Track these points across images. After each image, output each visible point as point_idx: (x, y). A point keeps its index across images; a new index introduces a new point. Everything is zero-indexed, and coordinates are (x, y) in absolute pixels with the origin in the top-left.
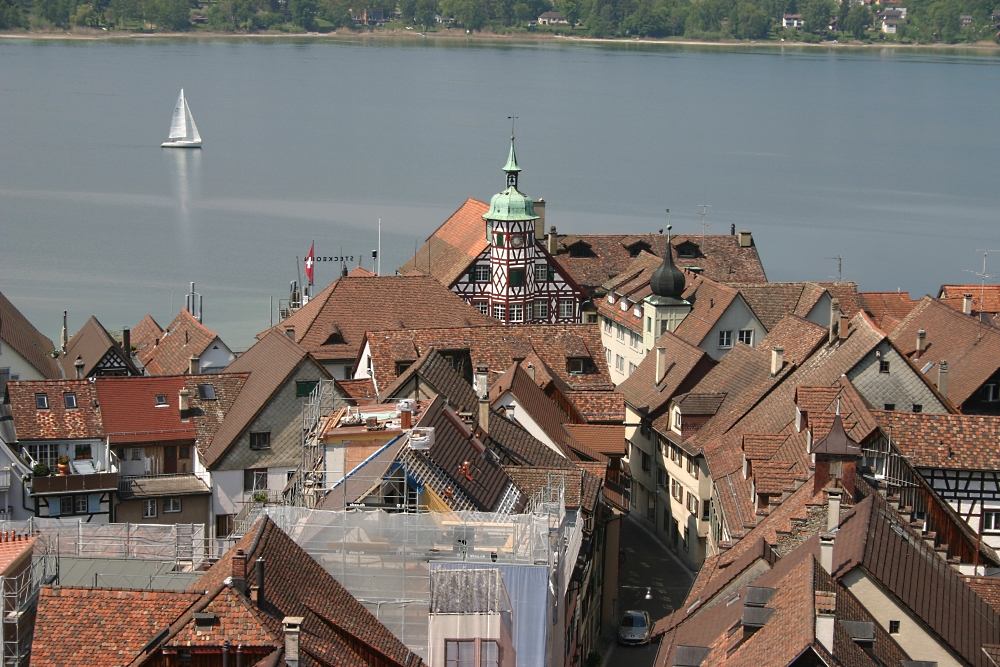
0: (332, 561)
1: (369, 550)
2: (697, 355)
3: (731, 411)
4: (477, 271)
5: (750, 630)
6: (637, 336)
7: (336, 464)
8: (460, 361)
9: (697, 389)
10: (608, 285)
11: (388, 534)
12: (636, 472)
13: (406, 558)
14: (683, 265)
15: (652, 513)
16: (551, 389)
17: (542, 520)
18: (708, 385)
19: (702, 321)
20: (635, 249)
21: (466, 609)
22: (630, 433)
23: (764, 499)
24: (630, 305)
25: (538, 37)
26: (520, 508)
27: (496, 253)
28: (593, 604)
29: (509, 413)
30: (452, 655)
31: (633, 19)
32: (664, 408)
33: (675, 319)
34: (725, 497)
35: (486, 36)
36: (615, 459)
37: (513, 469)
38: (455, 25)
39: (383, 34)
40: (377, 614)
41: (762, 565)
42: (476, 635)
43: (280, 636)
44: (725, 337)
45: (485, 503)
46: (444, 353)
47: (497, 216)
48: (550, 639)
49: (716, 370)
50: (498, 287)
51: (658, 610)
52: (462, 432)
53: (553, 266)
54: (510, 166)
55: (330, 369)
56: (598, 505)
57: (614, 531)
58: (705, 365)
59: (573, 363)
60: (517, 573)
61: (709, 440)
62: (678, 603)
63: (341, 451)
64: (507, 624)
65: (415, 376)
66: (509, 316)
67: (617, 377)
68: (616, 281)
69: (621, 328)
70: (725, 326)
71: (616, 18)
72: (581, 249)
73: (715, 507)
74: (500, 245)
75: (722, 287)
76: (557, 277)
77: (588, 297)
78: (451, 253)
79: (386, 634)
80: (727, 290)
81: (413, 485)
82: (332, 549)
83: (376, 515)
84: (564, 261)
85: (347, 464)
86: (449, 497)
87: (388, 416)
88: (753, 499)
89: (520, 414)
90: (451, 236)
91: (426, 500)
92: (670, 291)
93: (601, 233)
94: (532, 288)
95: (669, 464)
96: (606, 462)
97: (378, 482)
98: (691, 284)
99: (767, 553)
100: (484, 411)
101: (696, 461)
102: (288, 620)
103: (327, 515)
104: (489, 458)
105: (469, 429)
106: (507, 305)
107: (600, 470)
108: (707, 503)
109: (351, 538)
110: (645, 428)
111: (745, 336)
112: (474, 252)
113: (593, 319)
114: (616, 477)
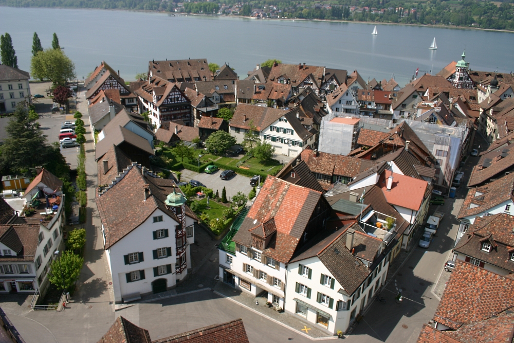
0: (416, 131)
1: (424, 130)
2: (499, 99)
3: (504, 111)
4: (452, 77)
5: (502, 157)
6: (485, 93)
7: (420, 113)
8: (447, 94)
9: (497, 106)
10: (480, 82)
11: (428, 127)
12: (480, 122)
13: (431, 133)
14: (498, 79)
15: (482, 130)
16: (465, 103)
17: (461, 129)
18: (500, 105)
19: (501, 91)
20: (487, 75)
21: (442, 144)
22: (481, 113)
23: (509, 131)
24: (485, 87)
25: (471, 28)
26: (457, 126)
27: (457, 73)
28: (467, 147)
29: (456, 106)
30: (438, 153)
31: (494, 25)
32: (489, 109)
33: (494, 91)
34: (500, 129)
35: (460, 27)
36: (477, 118)
37: (455, 118)
38: (453, 25)
39: (438, 26)
40: (424, 143)
41: (507, 144)
42: (443, 149)
43: (405, 144)
44: (505, 96)
45: (449, 124)
46: (444, 92)
47: (459, 65)
48: (458, 152)
49: (502, 102)
50: (456, 80)
51: (480, 150)
52: (446, 109)
53: (469, 77)
54: (463, 55)
55: (420, 93)
56: (472, 127)
57: (474, 133)
58: (500, 101)
59: (471, 98)
60: (454, 139)
61: (498, 117)
62: (486, 149)
63: (421, 110)
64: (450, 148)
65: (438, 97)
66: (458, 86)
67: (480, 102)
68: (482, 81)
69: (482, 91)
70: (506, 93)
71: (490, 25)
72: (476, 74)
73: (497, 131)
74: (458, 71)
75: (507, 85)
76: (469, 79)
77: (475, 84)
78: (447, 72)
79: (425, 147)
80: (508, 86)
81: (435, 119)
82: (417, 129)
83: (427, 123)
84: (471, 76)
85: (422, 112)
86: (442, 122)
87: (432, 105)
88: (506, 130)
89: (458, 107)
90: (448, 69)
91: (437, 122)
92: (494, 85)
93: (480, 71)
94: (464, 81)
95: (488, 121)
96: (475, 119)
97: (428, 117)
98: (499, 84)
99: (508, 142)
100: (451, 105)
101: (494, 121)
102: (407, 141)
103: (416, 122)
104: (451, 115)
105: (448, 109)
106: (458, 84)
107: (473, 120)
108: (495, 130)
109: (421, 127)
110: (484, 113)
111: (510, 96)
112: (452, 72)
113: (476, 89)
114: (476, 122)
